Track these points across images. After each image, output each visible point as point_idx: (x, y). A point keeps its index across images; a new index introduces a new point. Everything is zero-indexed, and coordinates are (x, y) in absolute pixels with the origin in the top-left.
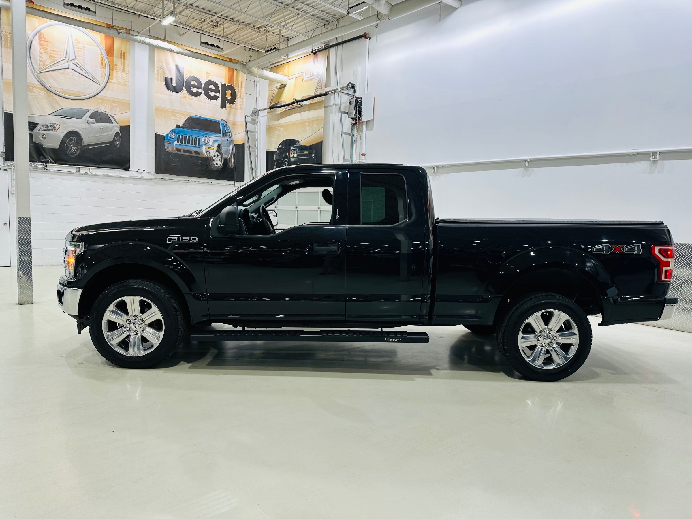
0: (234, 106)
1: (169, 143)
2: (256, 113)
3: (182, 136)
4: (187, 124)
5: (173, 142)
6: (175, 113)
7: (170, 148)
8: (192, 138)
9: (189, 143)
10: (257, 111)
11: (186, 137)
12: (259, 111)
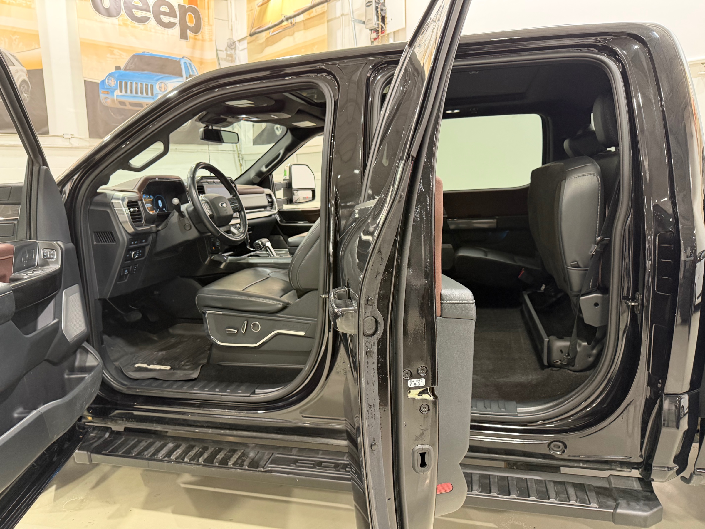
0: (199, 36)
1: (106, 93)
2: (232, 45)
3: (126, 83)
4: (132, 64)
5: (113, 92)
6: (112, 49)
7: (109, 101)
8: (142, 84)
9: (137, 93)
10: (233, 43)
11: (131, 83)
12: (237, 43)
